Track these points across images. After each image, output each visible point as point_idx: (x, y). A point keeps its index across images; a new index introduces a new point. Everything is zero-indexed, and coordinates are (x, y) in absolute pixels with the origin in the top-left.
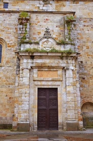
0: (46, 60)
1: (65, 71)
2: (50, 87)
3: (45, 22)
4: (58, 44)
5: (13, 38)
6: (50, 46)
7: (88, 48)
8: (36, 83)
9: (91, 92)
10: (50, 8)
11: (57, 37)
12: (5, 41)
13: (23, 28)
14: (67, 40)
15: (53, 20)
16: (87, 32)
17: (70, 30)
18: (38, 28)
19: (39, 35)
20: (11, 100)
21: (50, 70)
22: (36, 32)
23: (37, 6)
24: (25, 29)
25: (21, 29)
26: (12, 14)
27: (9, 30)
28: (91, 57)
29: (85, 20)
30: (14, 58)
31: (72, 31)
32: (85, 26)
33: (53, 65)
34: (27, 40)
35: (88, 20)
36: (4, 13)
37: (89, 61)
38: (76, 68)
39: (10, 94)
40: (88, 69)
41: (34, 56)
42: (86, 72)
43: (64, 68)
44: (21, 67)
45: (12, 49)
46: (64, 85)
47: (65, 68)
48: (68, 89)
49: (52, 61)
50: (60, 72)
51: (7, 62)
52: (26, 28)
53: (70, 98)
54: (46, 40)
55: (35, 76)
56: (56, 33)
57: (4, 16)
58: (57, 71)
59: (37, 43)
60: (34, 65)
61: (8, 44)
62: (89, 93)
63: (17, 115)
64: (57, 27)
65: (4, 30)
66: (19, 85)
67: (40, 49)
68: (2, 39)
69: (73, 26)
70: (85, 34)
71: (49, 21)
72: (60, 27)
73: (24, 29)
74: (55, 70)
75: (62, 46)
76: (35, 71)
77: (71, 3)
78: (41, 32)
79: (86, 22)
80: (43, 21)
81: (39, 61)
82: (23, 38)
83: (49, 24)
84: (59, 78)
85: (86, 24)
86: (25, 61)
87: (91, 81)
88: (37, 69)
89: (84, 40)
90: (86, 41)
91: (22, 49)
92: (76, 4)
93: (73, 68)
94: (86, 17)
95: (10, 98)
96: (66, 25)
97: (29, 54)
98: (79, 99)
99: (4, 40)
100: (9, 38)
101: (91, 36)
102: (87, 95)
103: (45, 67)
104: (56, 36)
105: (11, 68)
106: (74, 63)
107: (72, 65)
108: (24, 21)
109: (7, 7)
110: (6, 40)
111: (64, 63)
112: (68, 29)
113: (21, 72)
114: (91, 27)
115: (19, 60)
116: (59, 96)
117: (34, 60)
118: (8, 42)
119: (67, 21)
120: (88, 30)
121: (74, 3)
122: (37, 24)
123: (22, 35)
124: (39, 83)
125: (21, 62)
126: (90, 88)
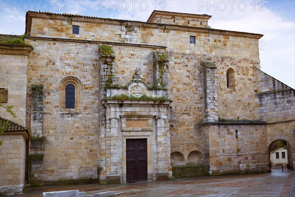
0: (136, 108)
1: (156, 120)
2: (139, 138)
3: (130, 58)
4: (149, 89)
5: (90, 77)
6: (140, 92)
7: (179, 91)
8: (124, 133)
9: (179, 140)
10: (135, 37)
11: (144, 78)
12: (80, 82)
13: (107, 69)
14: (159, 85)
15: (140, 56)
16: (178, 71)
17: (162, 73)
18: (121, 66)
19: (122, 74)
20: (92, 153)
21: (139, 119)
22: (119, 71)
23: (118, 33)
24: (111, 70)
25: (106, 70)
26: (87, 44)
27: (85, 67)
28: (181, 101)
29: (176, 56)
30: (92, 103)
31: (165, 73)
32: (176, 63)
33: (144, 114)
34: (114, 83)
35: (180, 55)
36: (77, 43)
37: (178, 106)
38: (168, 117)
39: (90, 146)
40: (177, 116)
41: (123, 104)
42: (175, 118)
43: (155, 116)
44: (108, 117)
45: (90, 91)
46: (155, 135)
47: (157, 117)
48: (159, 139)
49: (142, 109)
50: (151, 121)
51: (85, 108)
52: (111, 68)
53: (160, 149)
54: (135, 84)
55: (124, 126)
56: (143, 72)
57: (77, 47)
58: (148, 120)
59: (126, 88)
60: (123, 114)
61: (85, 85)
62: (177, 142)
63: (105, 168)
64: (144, 65)
65: (78, 67)
66: (105, 137)
67: (129, 96)
68: (77, 78)
69: (165, 67)
70: (176, 74)
71: (135, 57)
72: (148, 65)
73: (109, 69)
74: (145, 119)
75: (154, 92)
76: (124, 120)
77: (160, 32)
78: (126, 71)
79: (177, 58)
80: (127, 56)
81: (129, 110)
82: (108, 81)
83: (135, 60)
84: (149, 127)
85: (178, 61)
86: (113, 109)
87: (179, 128)
88: (126, 119)
89: (175, 81)
90: (177, 82)
91: (108, 95)
92: (166, 34)
93: (165, 117)
94: (178, 52)
95: (91, 151)
96: (158, 66)
97: (118, 102)
98: (170, 149)
99: (79, 80)
100: (85, 77)
101: (182, 76)
102: (175, 144)
103: (135, 116)
104: (144, 76)
105: (90, 116)
106: (166, 111)
107: (164, 114)
108: (108, 60)
109: (77, 33)
110: (82, 80)
111: (156, 111)
112: (160, 72)
113: (108, 122)
114: (183, 65)
115: (105, 108)
116: (148, 147)
117: (123, 108)
118: (84, 83)
119: (159, 61)
120: (179, 69)
121: (164, 32)
122: (120, 60)
123: (106, 78)
124: (128, 134)
125: (108, 110)
126: (178, 137)
